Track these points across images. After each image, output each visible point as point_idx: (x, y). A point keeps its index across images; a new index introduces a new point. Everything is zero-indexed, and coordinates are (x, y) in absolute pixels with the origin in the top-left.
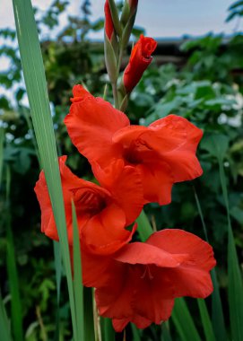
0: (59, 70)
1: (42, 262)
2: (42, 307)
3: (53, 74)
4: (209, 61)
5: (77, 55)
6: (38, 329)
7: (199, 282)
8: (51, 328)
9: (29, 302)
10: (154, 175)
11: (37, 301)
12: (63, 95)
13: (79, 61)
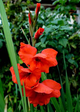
0: (11, 12)
1: (8, 76)
2: (9, 90)
3: (9, 13)
4: (62, 9)
5: (17, 6)
6: (8, 97)
7: (57, 93)
8: (12, 97)
9: (5, 89)
10: (44, 66)
11: (7, 89)
12: (13, 21)
13: (18, 8)
